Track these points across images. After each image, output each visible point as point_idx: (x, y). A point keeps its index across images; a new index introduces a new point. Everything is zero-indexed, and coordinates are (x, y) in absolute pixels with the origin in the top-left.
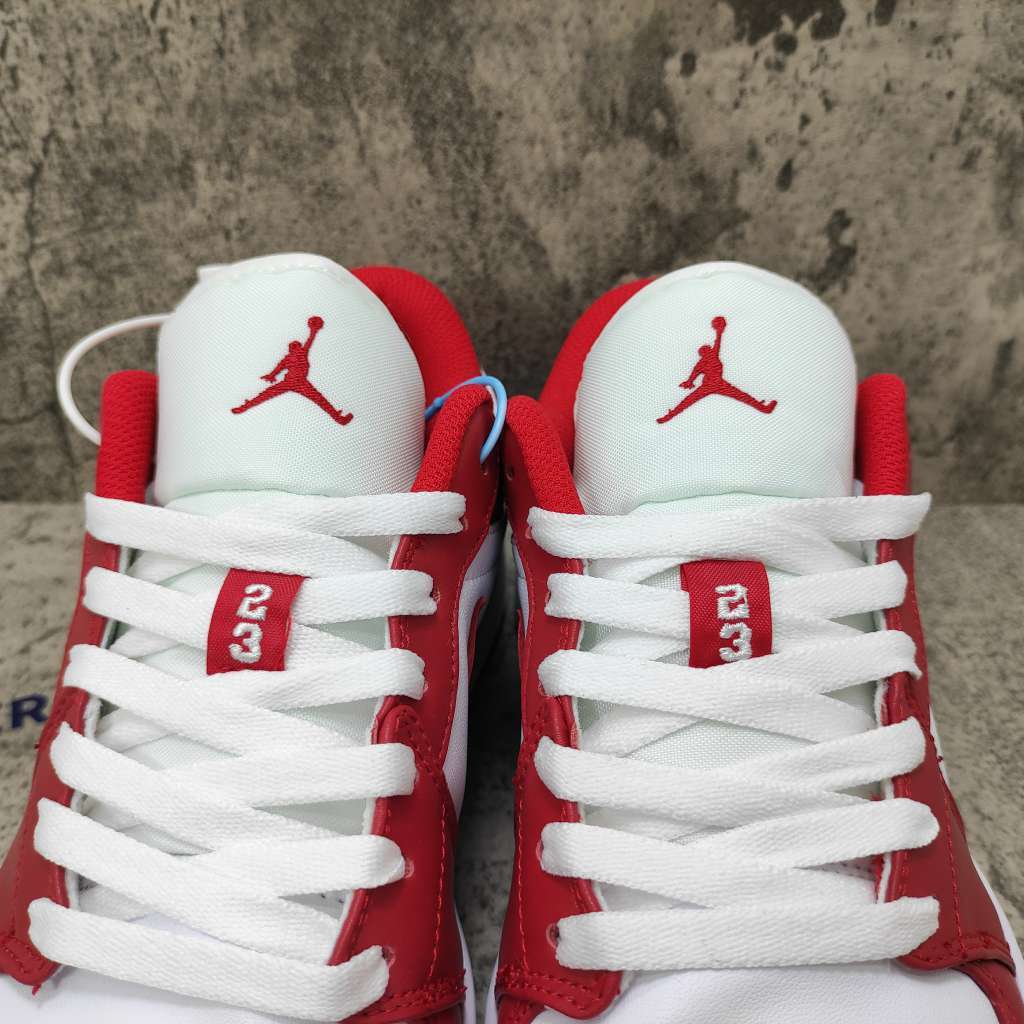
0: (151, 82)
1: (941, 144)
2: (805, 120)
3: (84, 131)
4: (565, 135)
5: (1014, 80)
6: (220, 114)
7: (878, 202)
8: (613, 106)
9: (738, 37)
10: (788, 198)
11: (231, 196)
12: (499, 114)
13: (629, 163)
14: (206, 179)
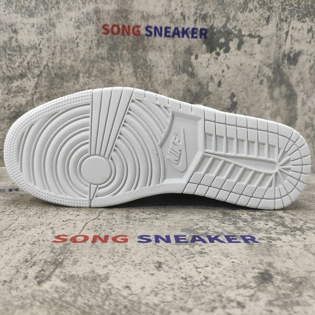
0: (73, 54)
1: (254, 78)
2: (223, 71)
3: (55, 64)
4: (168, 71)
5: (269, 64)
6: (88, 62)
7: (241, 91)
8: (180, 66)
9: (207, 52)
10: (220, 89)
11: (88, 82)
12: (153, 66)
13: (183, 79)
14: (82, 78)
